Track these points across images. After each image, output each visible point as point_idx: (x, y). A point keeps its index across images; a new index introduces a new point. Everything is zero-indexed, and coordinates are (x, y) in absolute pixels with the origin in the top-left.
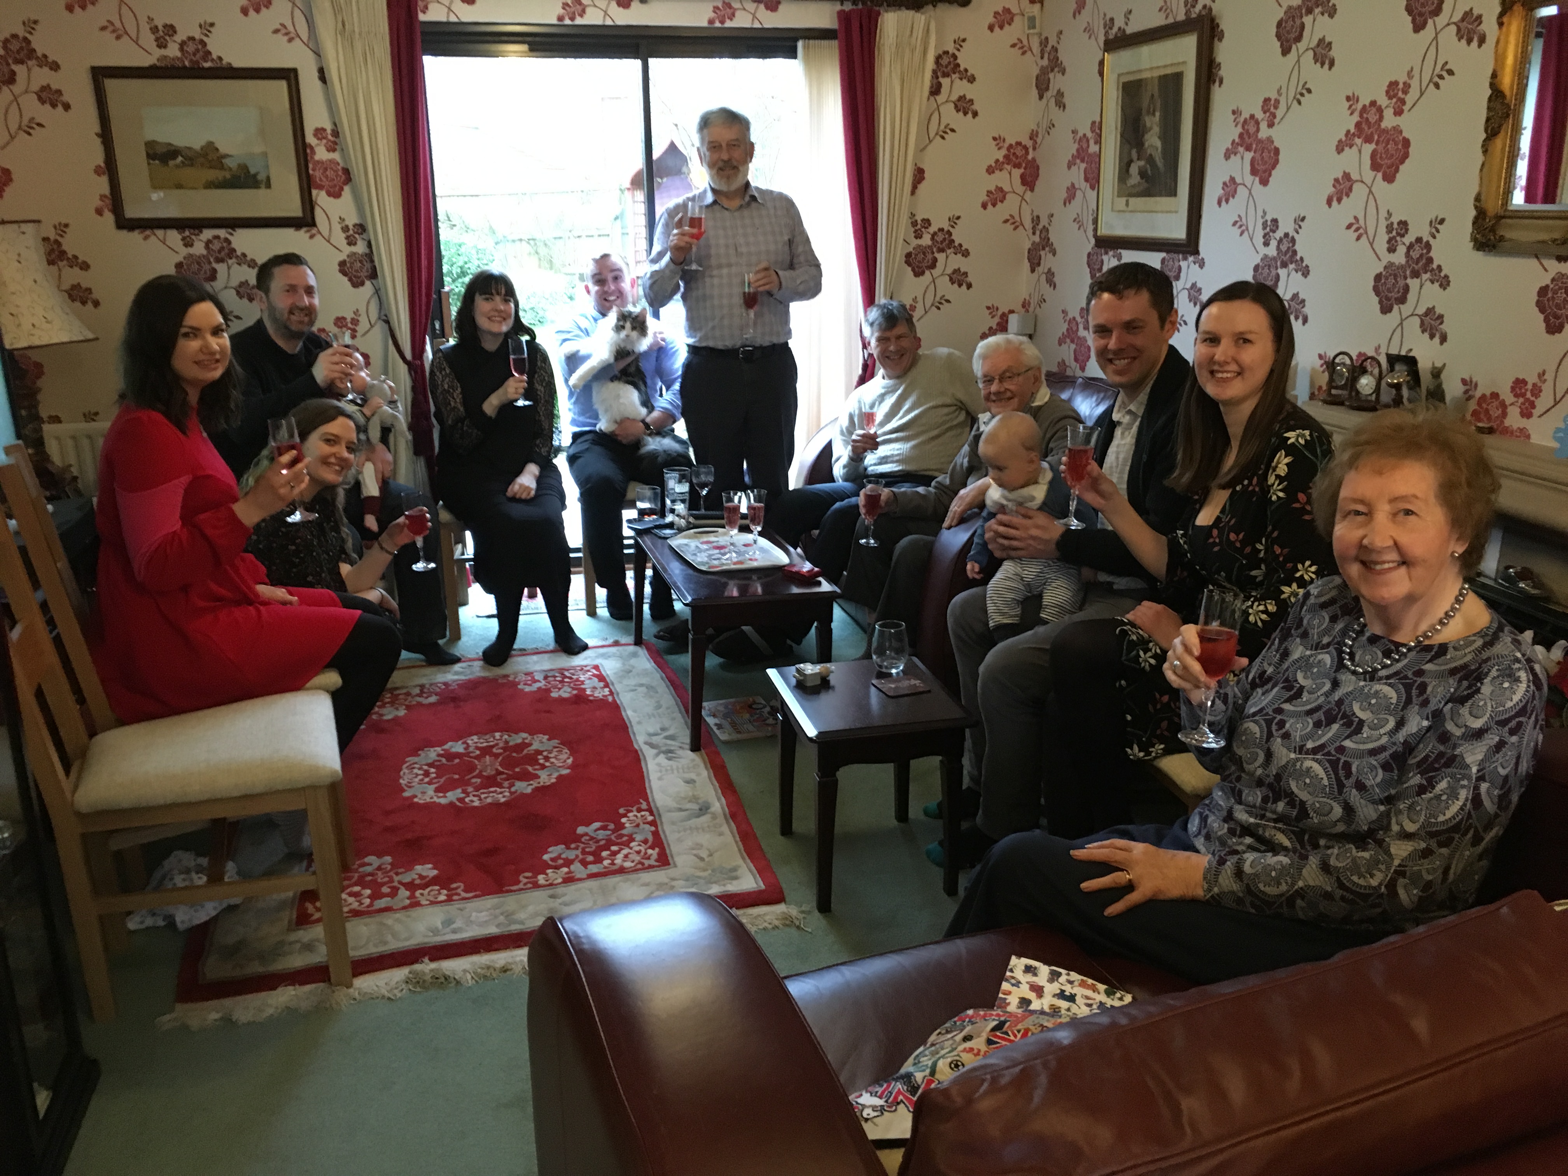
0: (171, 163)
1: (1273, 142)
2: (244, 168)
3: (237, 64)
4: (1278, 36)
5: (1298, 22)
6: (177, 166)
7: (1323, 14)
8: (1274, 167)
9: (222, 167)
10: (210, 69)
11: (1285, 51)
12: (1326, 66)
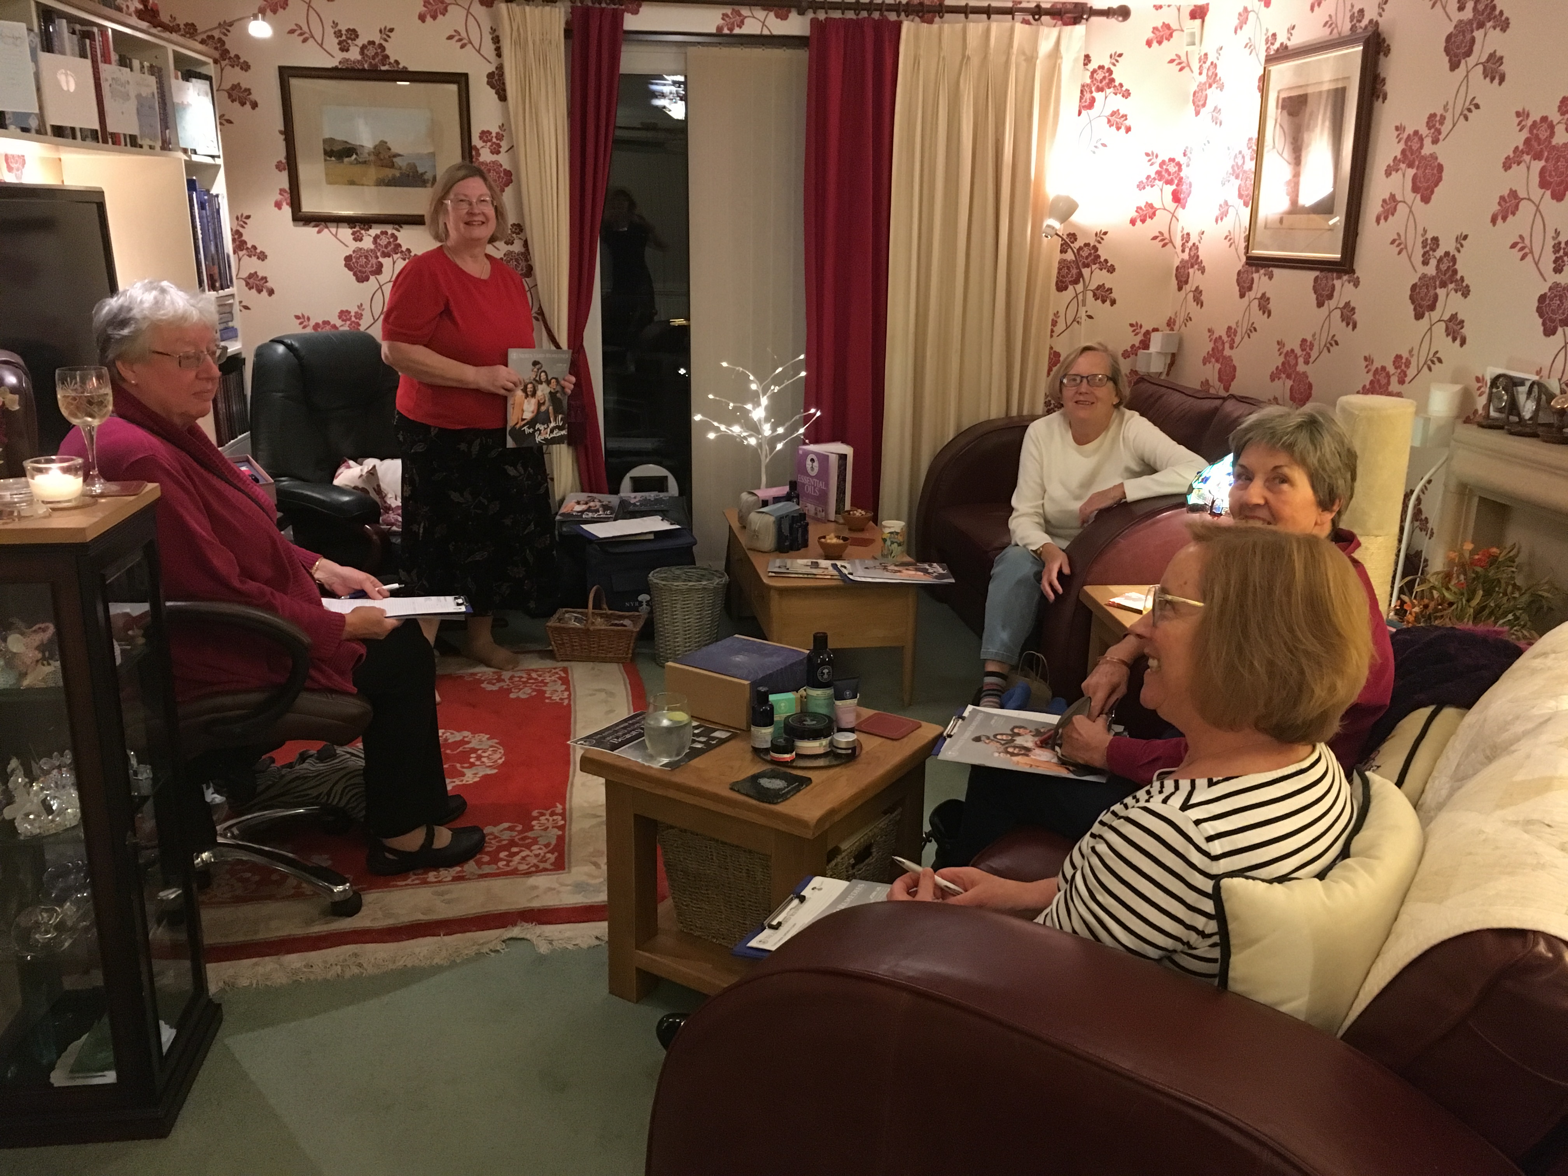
0: (346, 160)
1: (1437, 158)
2: (413, 167)
3: (412, 68)
4: (1447, 50)
5: (1468, 37)
6: (351, 163)
7: (1495, 28)
8: (1436, 185)
9: (392, 166)
10: (387, 71)
11: (1454, 66)
12: (1497, 81)
